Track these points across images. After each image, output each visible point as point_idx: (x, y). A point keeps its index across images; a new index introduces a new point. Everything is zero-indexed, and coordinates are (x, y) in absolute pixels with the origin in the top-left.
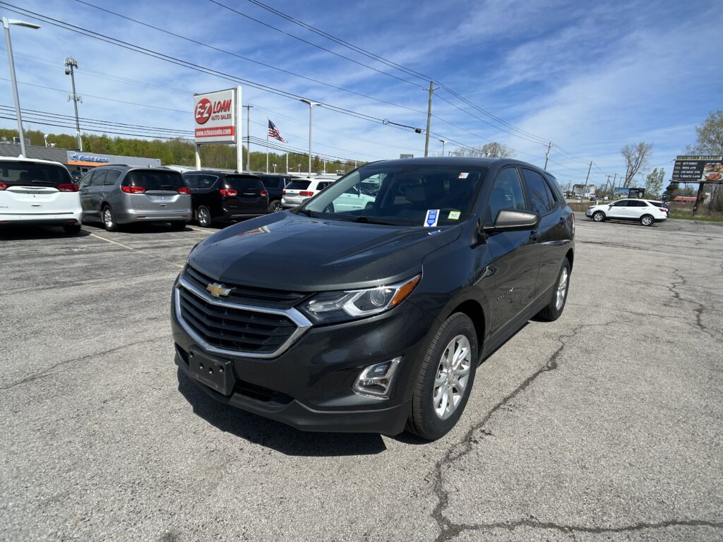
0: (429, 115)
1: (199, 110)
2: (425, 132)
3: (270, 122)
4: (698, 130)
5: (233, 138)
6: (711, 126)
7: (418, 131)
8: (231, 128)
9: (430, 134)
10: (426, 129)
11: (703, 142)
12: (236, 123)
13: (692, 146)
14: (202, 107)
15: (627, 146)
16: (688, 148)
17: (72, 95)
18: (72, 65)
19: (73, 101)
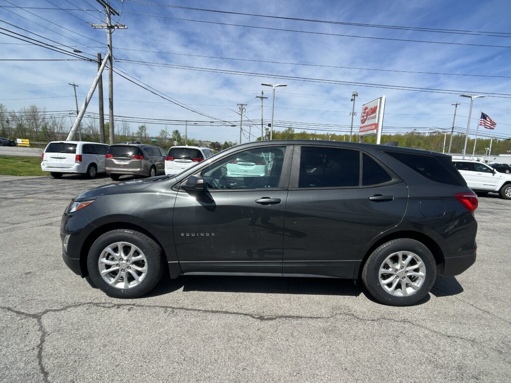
1: (363, 114)
3: (483, 114)
5: (375, 131)
8: (375, 124)
12: (378, 121)
14: (364, 113)
17: (352, 112)
18: (355, 95)
19: (351, 115)
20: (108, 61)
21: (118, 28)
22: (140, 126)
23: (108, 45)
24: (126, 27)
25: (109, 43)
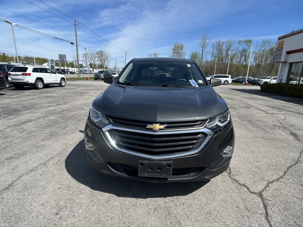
0: (76, 36)
2: (76, 44)
4: (173, 49)
6: (175, 48)
7: (72, 43)
9: (78, 45)
10: (76, 43)
11: (174, 53)
13: (171, 55)
15: (151, 54)
16: (170, 55)
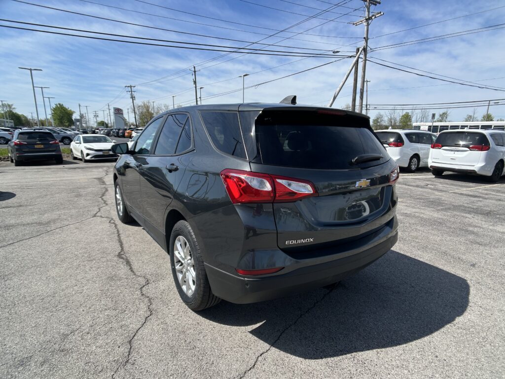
20: (363, 53)
21: (375, 17)
22: (441, 113)
23: (364, 38)
24: (382, 13)
25: (365, 36)
